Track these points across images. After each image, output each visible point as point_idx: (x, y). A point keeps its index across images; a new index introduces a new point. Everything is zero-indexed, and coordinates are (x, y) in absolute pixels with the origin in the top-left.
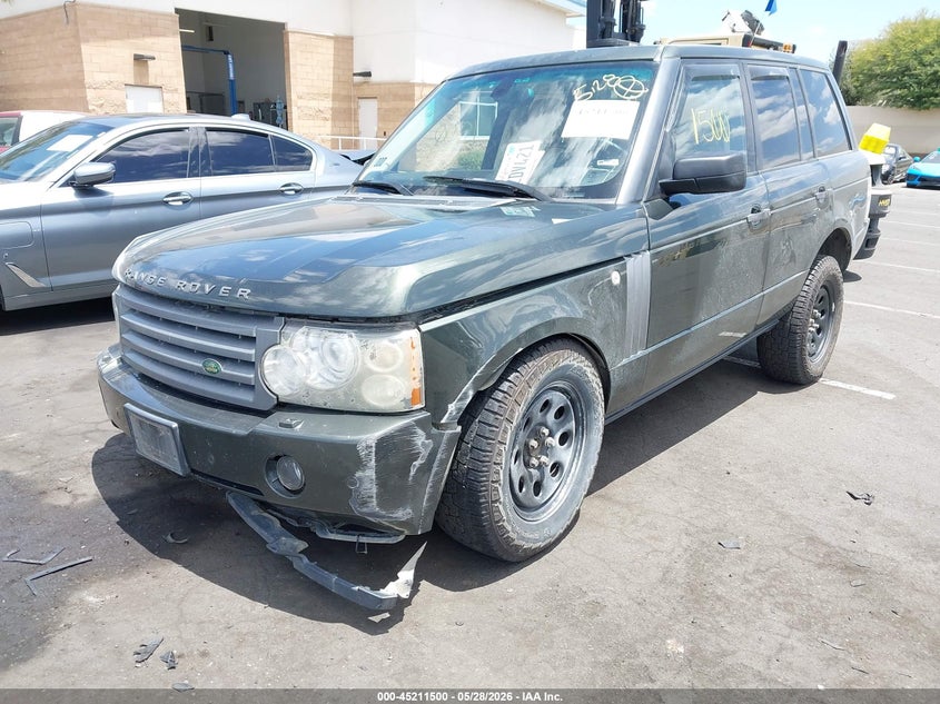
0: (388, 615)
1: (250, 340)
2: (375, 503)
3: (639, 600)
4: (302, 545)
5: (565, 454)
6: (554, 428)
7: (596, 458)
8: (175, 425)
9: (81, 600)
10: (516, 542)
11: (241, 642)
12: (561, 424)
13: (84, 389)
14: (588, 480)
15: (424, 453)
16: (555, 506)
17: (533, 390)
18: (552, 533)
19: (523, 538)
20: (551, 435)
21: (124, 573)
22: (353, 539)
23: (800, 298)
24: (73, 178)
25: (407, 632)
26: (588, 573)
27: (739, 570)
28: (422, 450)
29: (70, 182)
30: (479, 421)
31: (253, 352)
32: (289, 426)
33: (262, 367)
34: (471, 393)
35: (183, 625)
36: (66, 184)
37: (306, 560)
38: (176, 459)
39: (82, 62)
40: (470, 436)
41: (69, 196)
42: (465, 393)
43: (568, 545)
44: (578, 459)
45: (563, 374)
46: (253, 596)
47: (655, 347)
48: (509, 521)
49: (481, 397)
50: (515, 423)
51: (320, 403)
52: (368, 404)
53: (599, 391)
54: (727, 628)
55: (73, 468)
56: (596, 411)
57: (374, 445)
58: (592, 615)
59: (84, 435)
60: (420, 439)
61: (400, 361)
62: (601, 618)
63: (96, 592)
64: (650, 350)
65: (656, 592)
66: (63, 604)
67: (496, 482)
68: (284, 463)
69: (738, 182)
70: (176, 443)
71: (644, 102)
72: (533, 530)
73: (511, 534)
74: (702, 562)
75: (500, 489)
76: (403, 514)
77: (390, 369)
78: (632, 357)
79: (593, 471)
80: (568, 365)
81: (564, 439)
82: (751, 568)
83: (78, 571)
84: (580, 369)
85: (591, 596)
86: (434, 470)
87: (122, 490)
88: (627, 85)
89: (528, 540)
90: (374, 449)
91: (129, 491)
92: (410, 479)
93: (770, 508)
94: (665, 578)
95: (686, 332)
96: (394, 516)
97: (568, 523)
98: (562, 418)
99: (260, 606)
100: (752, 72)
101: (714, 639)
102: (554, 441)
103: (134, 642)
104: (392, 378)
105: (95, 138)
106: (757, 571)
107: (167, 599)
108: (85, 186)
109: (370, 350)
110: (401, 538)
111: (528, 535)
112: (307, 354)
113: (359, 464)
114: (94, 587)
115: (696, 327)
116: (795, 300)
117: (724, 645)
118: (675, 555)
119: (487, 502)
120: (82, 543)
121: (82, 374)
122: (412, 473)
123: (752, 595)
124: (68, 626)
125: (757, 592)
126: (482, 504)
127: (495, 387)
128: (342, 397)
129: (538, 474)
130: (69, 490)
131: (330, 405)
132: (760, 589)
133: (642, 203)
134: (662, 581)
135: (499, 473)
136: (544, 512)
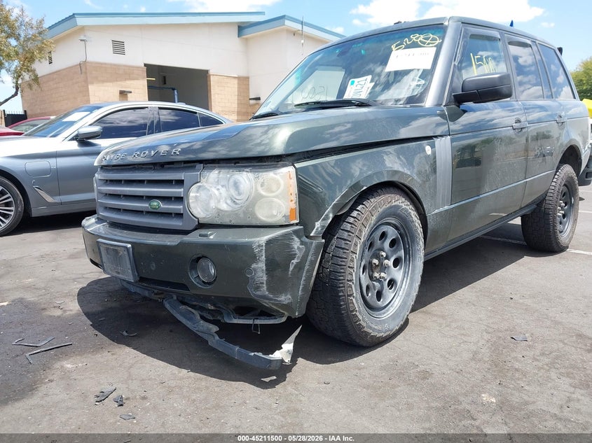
0: (275, 378)
1: (180, 183)
2: (265, 288)
3: (457, 370)
4: (215, 328)
5: (398, 274)
6: (389, 254)
7: (419, 279)
8: (129, 246)
9: (62, 367)
10: (365, 329)
11: (171, 391)
12: (395, 252)
13: (76, 258)
14: (415, 293)
15: (299, 254)
16: (391, 310)
17: (374, 218)
18: (391, 327)
19: (371, 328)
20: (387, 258)
21: (93, 352)
22: (250, 322)
23: (550, 191)
24: (77, 136)
25: (289, 388)
26: (417, 354)
27: (530, 353)
28: (297, 252)
29: (75, 138)
30: (337, 238)
31: (182, 190)
32: (206, 236)
33: (188, 200)
34: (331, 216)
35: (130, 381)
36: (72, 139)
37: (217, 338)
38: (130, 271)
39: (89, 96)
40: (331, 248)
41: (74, 146)
42: (327, 215)
43: (402, 339)
44: (407, 280)
45: (394, 212)
46: (180, 365)
47: (456, 205)
48: (360, 312)
49: (338, 220)
50: (362, 240)
51: (227, 221)
52: (260, 219)
53: (420, 230)
54: (527, 388)
55: (65, 297)
56: (418, 244)
57: (264, 244)
58: (424, 378)
59: (74, 280)
60: (296, 244)
61: (282, 187)
62: (431, 380)
63: (72, 362)
64: (453, 206)
65: (469, 366)
66: (49, 368)
67: (350, 281)
68: (202, 262)
69: (507, 92)
70: (130, 258)
71: (439, 48)
72: (377, 323)
73: (362, 322)
74: (500, 349)
75: (353, 286)
76: (285, 298)
77: (274, 194)
78: (441, 209)
79: (417, 288)
80: (398, 206)
81: (397, 263)
82: (538, 352)
83: (62, 350)
84: (407, 211)
85: (422, 368)
86: (307, 267)
87: (96, 307)
88: (427, 39)
89: (374, 330)
90: (264, 248)
91: (100, 309)
92: (290, 273)
93: (545, 318)
94: (475, 357)
95: (477, 198)
96: (279, 299)
97: (402, 323)
98: (395, 247)
99: (184, 371)
100: (508, 38)
101: (517, 394)
102: (390, 263)
103: (97, 390)
104: (275, 199)
105: (91, 112)
106: (543, 354)
107: (120, 366)
108: (83, 140)
109: (261, 180)
110: (284, 319)
111: (373, 326)
112: (218, 189)
113: (254, 258)
114: (71, 359)
115: (483, 195)
116: (547, 192)
117: (526, 398)
118: (480, 344)
119: (345, 296)
120: (66, 336)
121: (76, 250)
122: (291, 269)
123: (542, 368)
124: (51, 381)
125: (545, 366)
126: (340, 296)
127: (348, 214)
128: (242, 216)
129: (379, 285)
130: (61, 307)
131: (234, 222)
132: (547, 365)
133: (442, 106)
134: (473, 359)
135: (352, 275)
136: (384, 313)
